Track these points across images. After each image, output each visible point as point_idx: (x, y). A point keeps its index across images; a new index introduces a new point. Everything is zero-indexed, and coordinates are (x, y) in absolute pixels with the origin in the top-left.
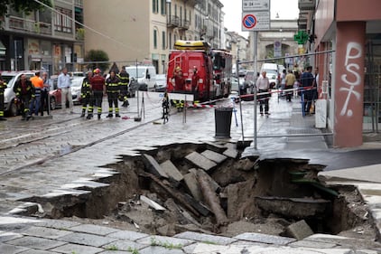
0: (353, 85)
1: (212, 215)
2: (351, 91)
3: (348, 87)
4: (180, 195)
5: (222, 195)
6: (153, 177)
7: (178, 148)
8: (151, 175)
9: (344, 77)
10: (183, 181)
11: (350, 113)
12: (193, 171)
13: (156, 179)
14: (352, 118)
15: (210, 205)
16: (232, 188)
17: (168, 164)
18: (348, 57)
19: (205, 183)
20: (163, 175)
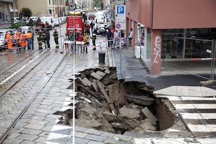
0: (158, 52)
1: (105, 99)
2: (157, 54)
3: (156, 53)
4: (93, 92)
5: (107, 90)
6: (82, 86)
7: (87, 71)
8: (81, 85)
9: (155, 49)
10: (92, 85)
11: (157, 62)
12: (94, 80)
13: (83, 87)
14: (158, 64)
15: (103, 95)
16: (110, 86)
17: (86, 79)
18: (156, 42)
19: (100, 86)
20: (86, 85)
